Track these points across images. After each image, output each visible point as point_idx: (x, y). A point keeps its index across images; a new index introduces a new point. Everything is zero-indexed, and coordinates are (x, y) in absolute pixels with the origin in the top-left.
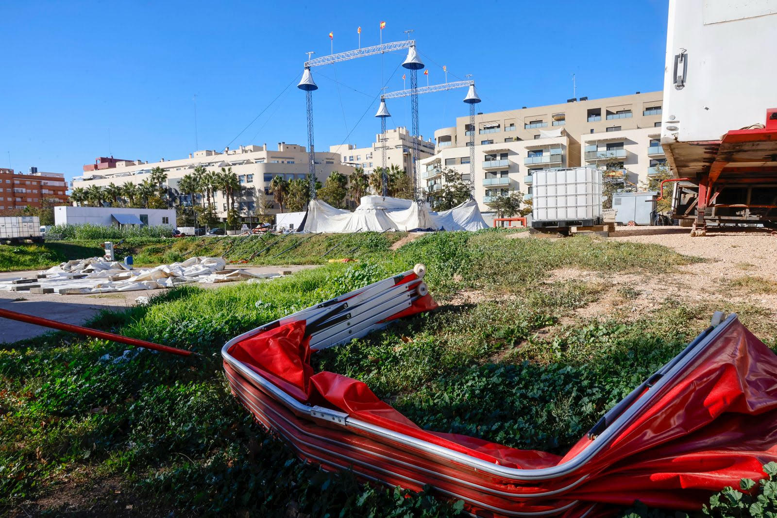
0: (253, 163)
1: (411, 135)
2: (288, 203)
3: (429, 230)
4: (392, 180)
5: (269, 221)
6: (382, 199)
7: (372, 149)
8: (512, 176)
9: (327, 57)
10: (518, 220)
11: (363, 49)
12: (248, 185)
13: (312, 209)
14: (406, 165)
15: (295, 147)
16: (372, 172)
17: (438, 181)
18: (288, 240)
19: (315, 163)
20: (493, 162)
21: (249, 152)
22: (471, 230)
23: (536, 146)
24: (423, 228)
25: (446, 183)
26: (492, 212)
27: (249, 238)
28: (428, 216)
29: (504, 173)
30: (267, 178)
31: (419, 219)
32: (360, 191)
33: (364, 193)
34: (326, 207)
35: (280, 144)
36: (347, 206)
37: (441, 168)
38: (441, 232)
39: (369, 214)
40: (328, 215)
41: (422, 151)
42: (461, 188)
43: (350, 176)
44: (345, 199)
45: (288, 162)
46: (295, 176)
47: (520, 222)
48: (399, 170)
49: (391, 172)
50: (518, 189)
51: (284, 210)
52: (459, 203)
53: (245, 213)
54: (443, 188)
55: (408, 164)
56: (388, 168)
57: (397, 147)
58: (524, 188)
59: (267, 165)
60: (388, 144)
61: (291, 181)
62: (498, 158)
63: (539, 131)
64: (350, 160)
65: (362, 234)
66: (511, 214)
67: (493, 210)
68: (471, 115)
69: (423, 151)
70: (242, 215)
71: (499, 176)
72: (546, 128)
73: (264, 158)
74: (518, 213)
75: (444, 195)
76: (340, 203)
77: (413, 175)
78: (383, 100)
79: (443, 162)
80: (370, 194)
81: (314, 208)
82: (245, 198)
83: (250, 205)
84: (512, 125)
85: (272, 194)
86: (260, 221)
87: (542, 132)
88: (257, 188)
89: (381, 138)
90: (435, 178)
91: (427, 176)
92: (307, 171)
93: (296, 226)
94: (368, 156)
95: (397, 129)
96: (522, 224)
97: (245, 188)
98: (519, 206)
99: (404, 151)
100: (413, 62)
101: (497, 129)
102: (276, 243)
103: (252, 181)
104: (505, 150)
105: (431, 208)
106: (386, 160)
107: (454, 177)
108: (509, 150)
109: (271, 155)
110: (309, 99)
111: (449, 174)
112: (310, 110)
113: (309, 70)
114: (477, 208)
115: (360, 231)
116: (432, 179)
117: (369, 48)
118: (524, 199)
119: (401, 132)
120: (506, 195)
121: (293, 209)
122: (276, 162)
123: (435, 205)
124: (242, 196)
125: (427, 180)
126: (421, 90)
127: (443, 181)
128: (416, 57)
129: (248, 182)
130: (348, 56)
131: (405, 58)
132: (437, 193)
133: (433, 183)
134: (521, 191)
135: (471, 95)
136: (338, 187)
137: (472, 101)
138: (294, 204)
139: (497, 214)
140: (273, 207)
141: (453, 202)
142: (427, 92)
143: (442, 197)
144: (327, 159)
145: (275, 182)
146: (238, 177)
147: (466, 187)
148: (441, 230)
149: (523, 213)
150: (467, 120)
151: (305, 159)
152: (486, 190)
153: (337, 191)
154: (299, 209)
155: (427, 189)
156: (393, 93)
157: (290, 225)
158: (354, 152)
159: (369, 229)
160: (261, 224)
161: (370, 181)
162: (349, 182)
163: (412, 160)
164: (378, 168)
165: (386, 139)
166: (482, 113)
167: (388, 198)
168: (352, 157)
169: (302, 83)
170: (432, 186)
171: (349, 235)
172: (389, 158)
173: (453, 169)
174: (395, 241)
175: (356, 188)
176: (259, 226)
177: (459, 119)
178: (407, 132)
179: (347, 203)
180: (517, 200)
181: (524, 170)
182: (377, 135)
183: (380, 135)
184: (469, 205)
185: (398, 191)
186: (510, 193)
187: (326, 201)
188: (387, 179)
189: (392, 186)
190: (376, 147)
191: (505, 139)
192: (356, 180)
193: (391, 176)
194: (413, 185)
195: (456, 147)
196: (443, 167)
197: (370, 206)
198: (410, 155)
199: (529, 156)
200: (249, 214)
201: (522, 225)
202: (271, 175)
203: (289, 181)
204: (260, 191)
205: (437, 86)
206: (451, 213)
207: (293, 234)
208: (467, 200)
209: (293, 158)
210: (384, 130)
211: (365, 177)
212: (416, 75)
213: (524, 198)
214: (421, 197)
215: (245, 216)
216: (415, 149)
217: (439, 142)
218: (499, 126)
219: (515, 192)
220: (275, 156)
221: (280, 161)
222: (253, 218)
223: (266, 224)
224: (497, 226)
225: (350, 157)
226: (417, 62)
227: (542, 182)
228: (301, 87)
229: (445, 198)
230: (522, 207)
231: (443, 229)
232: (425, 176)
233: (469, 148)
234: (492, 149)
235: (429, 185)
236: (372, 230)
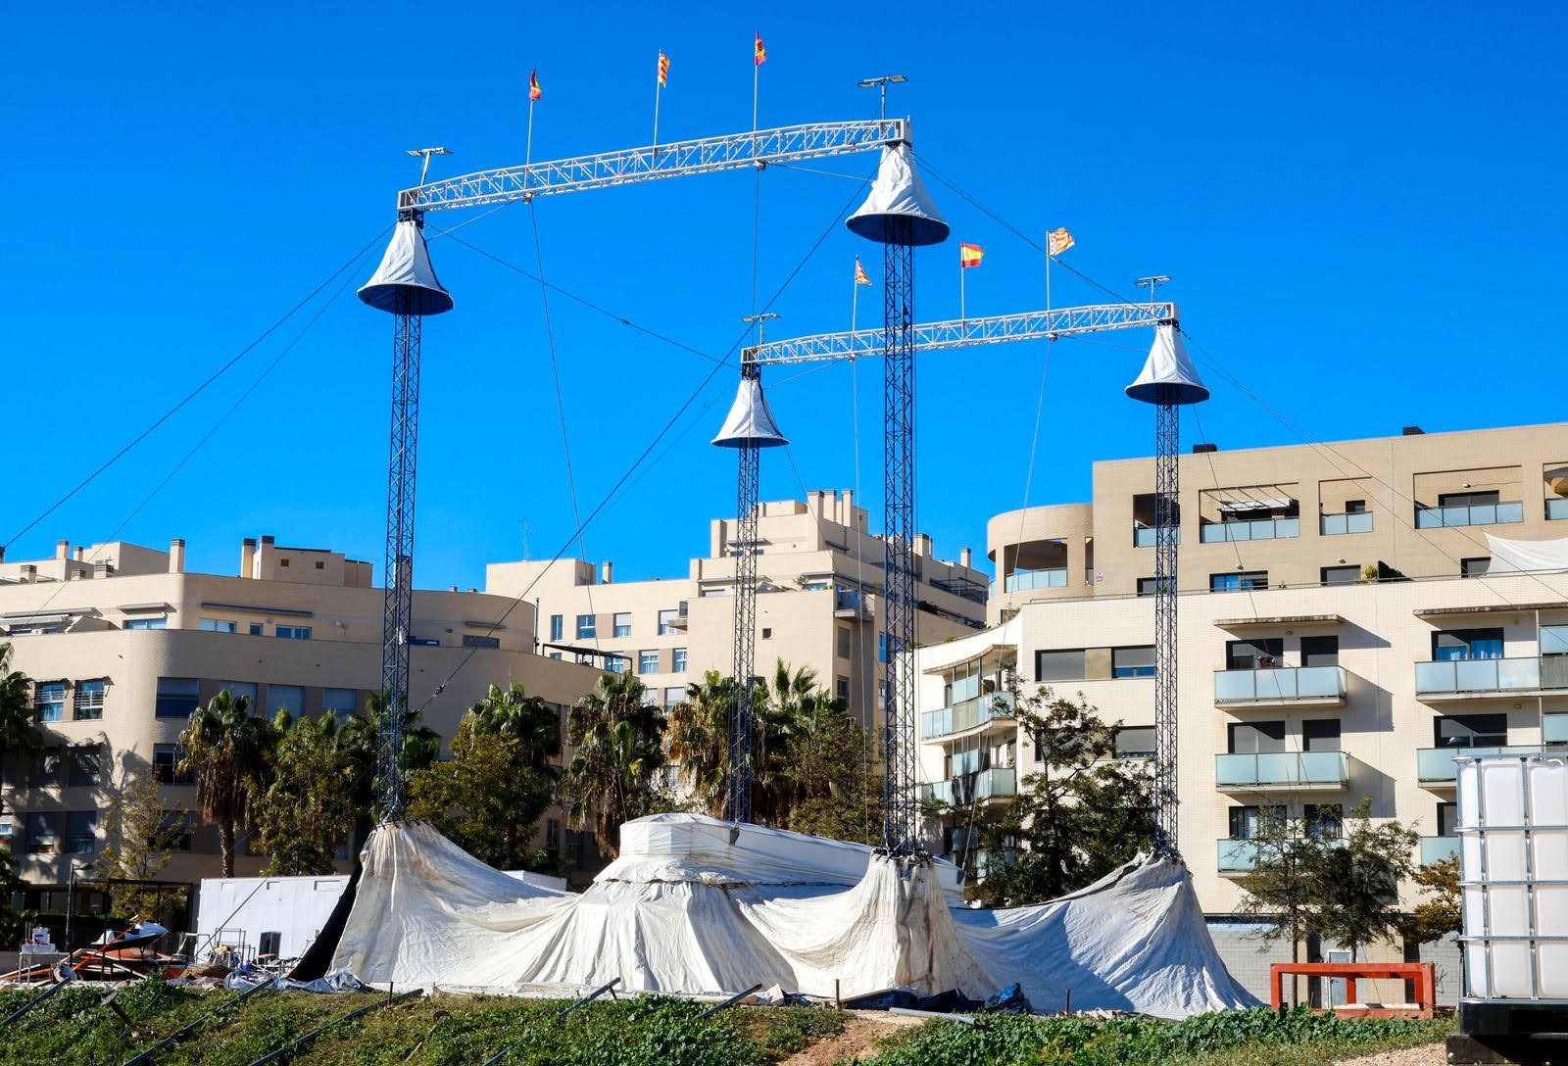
0: (111, 627)
1: (876, 529)
2: (264, 832)
3: (950, 1001)
4: (777, 742)
5: (157, 916)
6: (726, 834)
7: (682, 589)
8: (1358, 746)
9: (501, 172)
10: (1394, 975)
11: (671, 147)
12: (78, 733)
13: (378, 868)
14: (846, 672)
15: (321, 559)
16: (679, 697)
17: (1000, 755)
18: (246, 1019)
19: (411, 640)
20: (1265, 675)
21: (100, 575)
22: (1157, 1011)
23: (1470, 611)
24: (918, 989)
25: (1040, 767)
26: (1262, 920)
27: (55, 1002)
28: (946, 925)
29: (1321, 728)
30: (171, 702)
31: (903, 941)
32: (622, 789)
33: (639, 802)
34: (450, 862)
35: (250, 543)
36: (553, 854)
37: (1016, 693)
38: (1009, 1016)
39: (658, 907)
40: (454, 901)
41: (925, 607)
42: (1111, 795)
43: (578, 714)
44: (541, 823)
45: (282, 632)
46: (309, 700)
47: (1401, 983)
48: (813, 693)
49: (774, 702)
50: (1388, 809)
51: (240, 861)
52: (1101, 868)
53: (45, 869)
54: (1022, 790)
55: (855, 667)
56: (761, 680)
57: (806, 582)
58: (1415, 809)
59: (177, 641)
60: (765, 566)
61: (288, 722)
62: (1292, 657)
63: (1485, 546)
64: (580, 635)
65: (619, 1011)
66: (1354, 937)
67: (1266, 909)
68: (1160, 452)
69: (931, 609)
70: (32, 877)
71: (1293, 741)
72: (1515, 527)
73: (167, 608)
74: (1391, 929)
75: (1027, 823)
76: (517, 841)
77: (880, 720)
78: (752, 372)
79: (1025, 666)
80: (669, 807)
81: (388, 864)
82: (53, 792)
83: (73, 829)
84: (1354, 507)
85: (188, 778)
86: (117, 912)
87: (1500, 546)
88: (119, 745)
89: (731, 537)
90: (986, 741)
91: (946, 726)
92: (369, 675)
93: (295, 947)
94: (666, 618)
95: (813, 500)
96: (1412, 994)
97: (58, 745)
98: (1392, 894)
99: (840, 604)
100: (897, 210)
101: (1283, 524)
102: (188, 1035)
103: (98, 713)
104: (1324, 621)
105: (962, 887)
106: (751, 647)
107: (1078, 739)
108: (1341, 621)
109: (202, 591)
110: (407, 355)
111: (1055, 725)
112: (405, 401)
113: (420, 225)
114: (1187, 898)
115: (607, 996)
116: (969, 743)
117: (701, 142)
118: (1416, 861)
119: (828, 516)
120: (1329, 837)
121: (285, 858)
122: (224, 628)
123: (982, 873)
124: (46, 779)
125: (947, 746)
126: (932, 335)
127: (1023, 761)
128: (912, 193)
129: (80, 715)
130: (601, 172)
131: (864, 191)
132: (994, 812)
133: (974, 766)
134: (1404, 818)
135: (1160, 365)
136: (514, 763)
137: (1164, 395)
138: (291, 833)
139: (1288, 930)
140: (185, 845)
141: (1072, 862)
142: (959, 342)
143: (1021, 834)
144: (469, 624)
145: (210, 722)
146: (31, 693)
147: (1136, 788)
148: (1009, 1004)
149: (1420, 930)
150: (1141, 475)
151: (368, 620)
152: (1233, 811)
153: (508, 781)
154: (314, 863)
155: (944, 793)
156: (798, 341)
157: (265, 936)
158: (604, 599)
159: (652, 980)
160: (120, 926)
161: (667, 739)
162: (568, 739)
163: (878, 649)
164: (712, 677)
165: (756, 546)
166: (1213, 448)
167: (756, 835)
168: (592, 619)
169: (378, 278)
170: (969, 779)
171: (558, 1011)
172: (767, 633)
173: (1077, 704)
174: (779, 1051)
175: (600, 767)
176: (107, 937)
177: (1104, 472)
178: (858, 514)
179: (552, 837)
180: (1382, 865)
181: (1414, 722)
182: (715, 525)
183: (732, 524)
184: (1148, 883)
185: (802, 795)
186: (1350, 826)
187: (448, 829)
188: (753, 736)
189: (776, 767)
190: (705, 577)
191: (1324, 571)
192: (603, 731)
193: (771, 718)
194: (880, 770)
195: (1090, 597)
196: (1029, 688)
197: (661, 866)
198: (869, 622)
199: (1438, 653)
200: (65, 869)
201: (1409, 999)
202: (195, 690)
203: (277, 723)
204: (130, 761)
205: (1003, 318)
206: (1059, 919)
207: (274, 993)
208: (1141, 856)
209: (308, 614)
210: (747, 499)
211: (647, 722)
212: (910, 270)
213: (1419, 857)
214: (916, 827)
215: (44, 881)
216: (892, 596)
217: (1009, 571)
218: (1292, 511)
219: (1375, 823)
220: (217, 599)
221: (244, 623)
222: (82, 892)
223: (147, 929)
224: (1288, 998)
225: (580, 619)
226: (917, 213)
227: (1504, 810)
228: (374, 296)
229: (1034, 840)
230: (1411, 897)
231: (1018, 1002)
232: (938, 726)
233: (1149, 603)
234: (1264, 613)
235: (957, 769)
236: (666, 989)
